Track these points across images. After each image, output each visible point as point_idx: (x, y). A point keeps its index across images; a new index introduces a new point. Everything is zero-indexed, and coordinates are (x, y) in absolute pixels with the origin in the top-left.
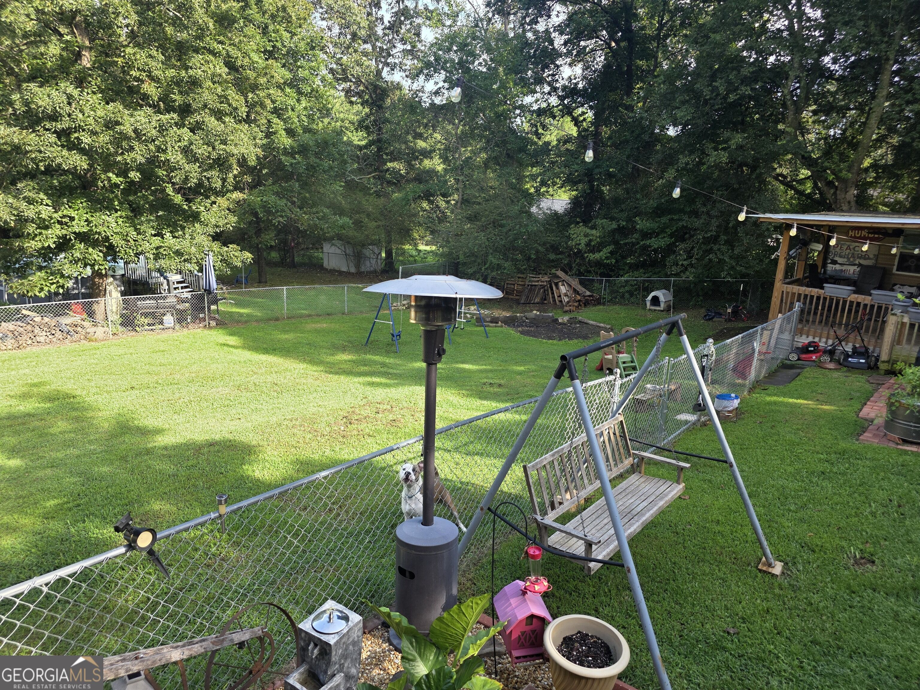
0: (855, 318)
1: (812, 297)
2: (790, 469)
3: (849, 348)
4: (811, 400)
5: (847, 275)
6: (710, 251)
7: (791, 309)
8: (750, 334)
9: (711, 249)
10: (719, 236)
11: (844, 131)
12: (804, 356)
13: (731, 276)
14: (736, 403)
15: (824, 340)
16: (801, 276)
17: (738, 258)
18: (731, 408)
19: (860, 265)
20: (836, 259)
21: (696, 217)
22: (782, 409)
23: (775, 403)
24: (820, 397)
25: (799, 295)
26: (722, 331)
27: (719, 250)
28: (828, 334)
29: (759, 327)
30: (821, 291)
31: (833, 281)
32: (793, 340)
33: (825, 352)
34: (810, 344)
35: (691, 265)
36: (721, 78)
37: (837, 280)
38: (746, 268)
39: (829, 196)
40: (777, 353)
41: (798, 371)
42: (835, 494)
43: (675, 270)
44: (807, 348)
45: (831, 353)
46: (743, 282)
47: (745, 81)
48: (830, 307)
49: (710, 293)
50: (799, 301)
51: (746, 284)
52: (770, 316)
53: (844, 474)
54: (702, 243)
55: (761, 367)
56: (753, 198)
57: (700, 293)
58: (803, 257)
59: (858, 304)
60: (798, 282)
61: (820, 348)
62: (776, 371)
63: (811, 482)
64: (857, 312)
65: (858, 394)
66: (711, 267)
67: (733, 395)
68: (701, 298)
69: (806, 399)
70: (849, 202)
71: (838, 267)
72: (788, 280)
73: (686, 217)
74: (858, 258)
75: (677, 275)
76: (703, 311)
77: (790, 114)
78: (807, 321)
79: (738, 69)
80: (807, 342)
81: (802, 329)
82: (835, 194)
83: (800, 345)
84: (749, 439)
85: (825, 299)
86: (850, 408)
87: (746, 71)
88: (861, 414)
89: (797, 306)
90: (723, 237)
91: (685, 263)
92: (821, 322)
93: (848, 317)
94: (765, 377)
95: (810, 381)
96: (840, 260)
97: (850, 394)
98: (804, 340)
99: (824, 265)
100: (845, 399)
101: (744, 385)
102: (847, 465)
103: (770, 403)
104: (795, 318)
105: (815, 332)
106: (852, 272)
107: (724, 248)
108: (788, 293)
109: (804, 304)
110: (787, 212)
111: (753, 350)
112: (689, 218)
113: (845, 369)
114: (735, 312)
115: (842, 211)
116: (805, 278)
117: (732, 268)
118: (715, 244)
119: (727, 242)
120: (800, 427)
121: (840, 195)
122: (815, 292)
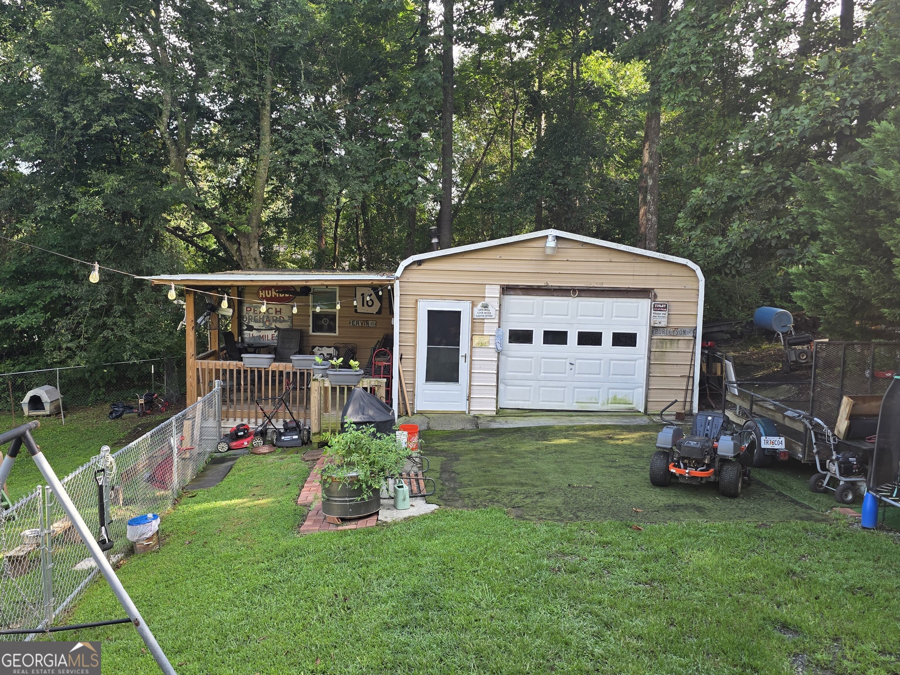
0: (281, 390)
1: (231, 371)
2: (229, 594)
3: (280, 425)
4: (246, 496)
5: (265, 341)
6: (104, 327)
7: (211, 389)
8: (162, 428)
9: (105, 324)
10: (111, 306)
11: (238, 180)
12: (234, 444)
13: (137, 357)
14: (155, 525)
15: (253, 420)
16: (217, 349)
17: (142, 333)
18: (150, 534)
19: (277, 329)
20: (252, 324)
21: (75, 282)
22: (215, 517)
23: (206, 512)
24: (256, 491)
25: (217, 371)
26: (135, 429)
27: (115, 324)
28: (256, 412)
29: (173, 419)
30: (240, 364)
31: (252, 350)
32: (220, 427)
33: (256, 434)
34: (238, 429)
35: (81, 348)
36: (74, 103)
37: (256, 348)
38: (155, 344)
39: (233, 252)
40: (204, 446)
41: (230, 463)
42: (280, 609)
43: (57, 356)
44: (236, 434)
45: (263, 434)
46: (153, 363)
47: (107, 110)
48: (253, 381)
49: (114, 381)
50: (217, 378)
51: (158, 365)
52: (188, 401)
53: (287, 580)
54: (92, 316)
55: (185, 467)
56: (146, 256)
57: (101, 384)
58: (216, 325)
59: (281, 373)
60: (215, 356)
61: (251, 430)
62: (205, 469)
63: (252, 603)
64: (281, 382)
65: (295, 477)
66: (109, 348)
67: (150, 515)
68: (103, 390)
69: (240, 497)
70: (255, 259)
71: (255, 333)
72: (201, 355)
73: (61, 283)
74: (274, 321)
75: (62, 362)
76: (107, 407)
77: (173, 157)
78: (232, 401)
79: (94, 93)
80: (234, 425)
81: (227, 411)
82: (238, 249)
83: (228, 431)
84: (176, 570)
85: (245, 371)
86: (288, 496)
87: (105, 97)
88: (300, 500)
89: (217, 384)
90: (118, 308)
91: (70, 345)
92: (246, 400)
93: (273, 389)
94: (192, 480)
95: (243, 474)
96: (256, 325)
97: (287, 479)
98: (231, 424)
99: (241, 333)
100: (282, 486)
101: (164, 498)
102: (290, 568)
103: (199, 514)
104: (217, 399)
105: (242, 413)
106: (270, 337)
107: (121, 321)
108: (203, 370)
109: (224, 381)
110: (193, 272)
111: (171, 448)
112: (66, 283)
113: (280, 450)
114: (150, 403)
115: (250, 269)
116: (222, 350)
117: (137, 346)
118: (108, 317)
119: (124, 313)
120: (236, 535)
121: (245, 252)
122: (233, 364)
